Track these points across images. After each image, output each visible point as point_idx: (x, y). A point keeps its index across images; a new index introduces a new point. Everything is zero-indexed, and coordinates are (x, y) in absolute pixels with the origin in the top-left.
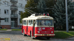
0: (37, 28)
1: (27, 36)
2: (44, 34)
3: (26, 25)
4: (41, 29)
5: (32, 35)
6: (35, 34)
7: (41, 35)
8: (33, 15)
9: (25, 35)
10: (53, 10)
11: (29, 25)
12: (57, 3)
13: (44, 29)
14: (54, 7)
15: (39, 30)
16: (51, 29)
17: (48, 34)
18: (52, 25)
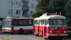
0: (49, 28)
1: (39, 36)
2: (56, 34)
3: (38, 25)
4: (53, 29)
5: (44, 35)
6: (47, 34)
7: (54, 35)
8: (45, 15)
9: (37, 35)
10: (64, 10)
11: (40, 25)
12: (68, 3)
13: (56, 28)
14: (65, 7)
15: (52, 29)
16: (63, 28)
17: (60, 34)
18: (64, 25)
